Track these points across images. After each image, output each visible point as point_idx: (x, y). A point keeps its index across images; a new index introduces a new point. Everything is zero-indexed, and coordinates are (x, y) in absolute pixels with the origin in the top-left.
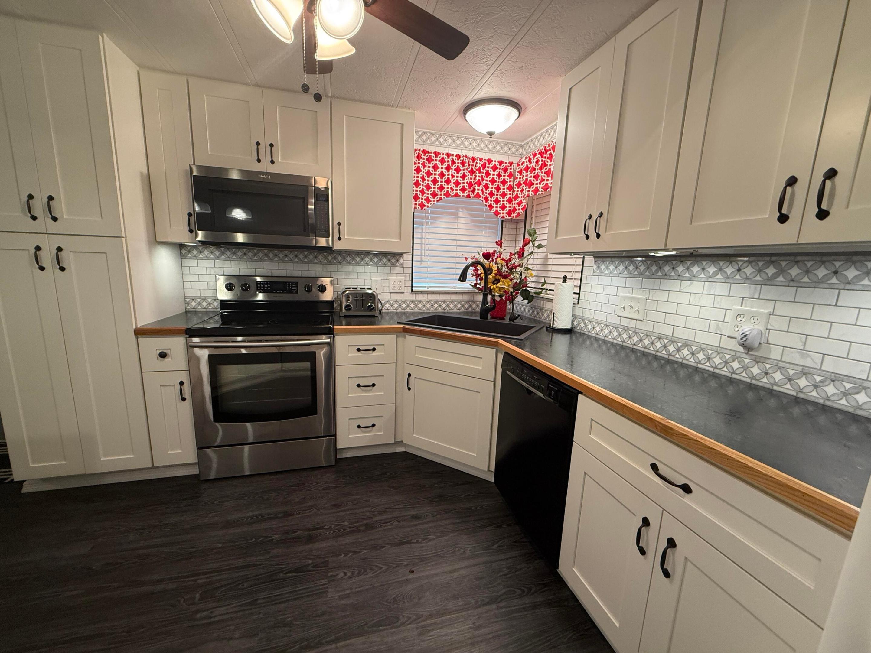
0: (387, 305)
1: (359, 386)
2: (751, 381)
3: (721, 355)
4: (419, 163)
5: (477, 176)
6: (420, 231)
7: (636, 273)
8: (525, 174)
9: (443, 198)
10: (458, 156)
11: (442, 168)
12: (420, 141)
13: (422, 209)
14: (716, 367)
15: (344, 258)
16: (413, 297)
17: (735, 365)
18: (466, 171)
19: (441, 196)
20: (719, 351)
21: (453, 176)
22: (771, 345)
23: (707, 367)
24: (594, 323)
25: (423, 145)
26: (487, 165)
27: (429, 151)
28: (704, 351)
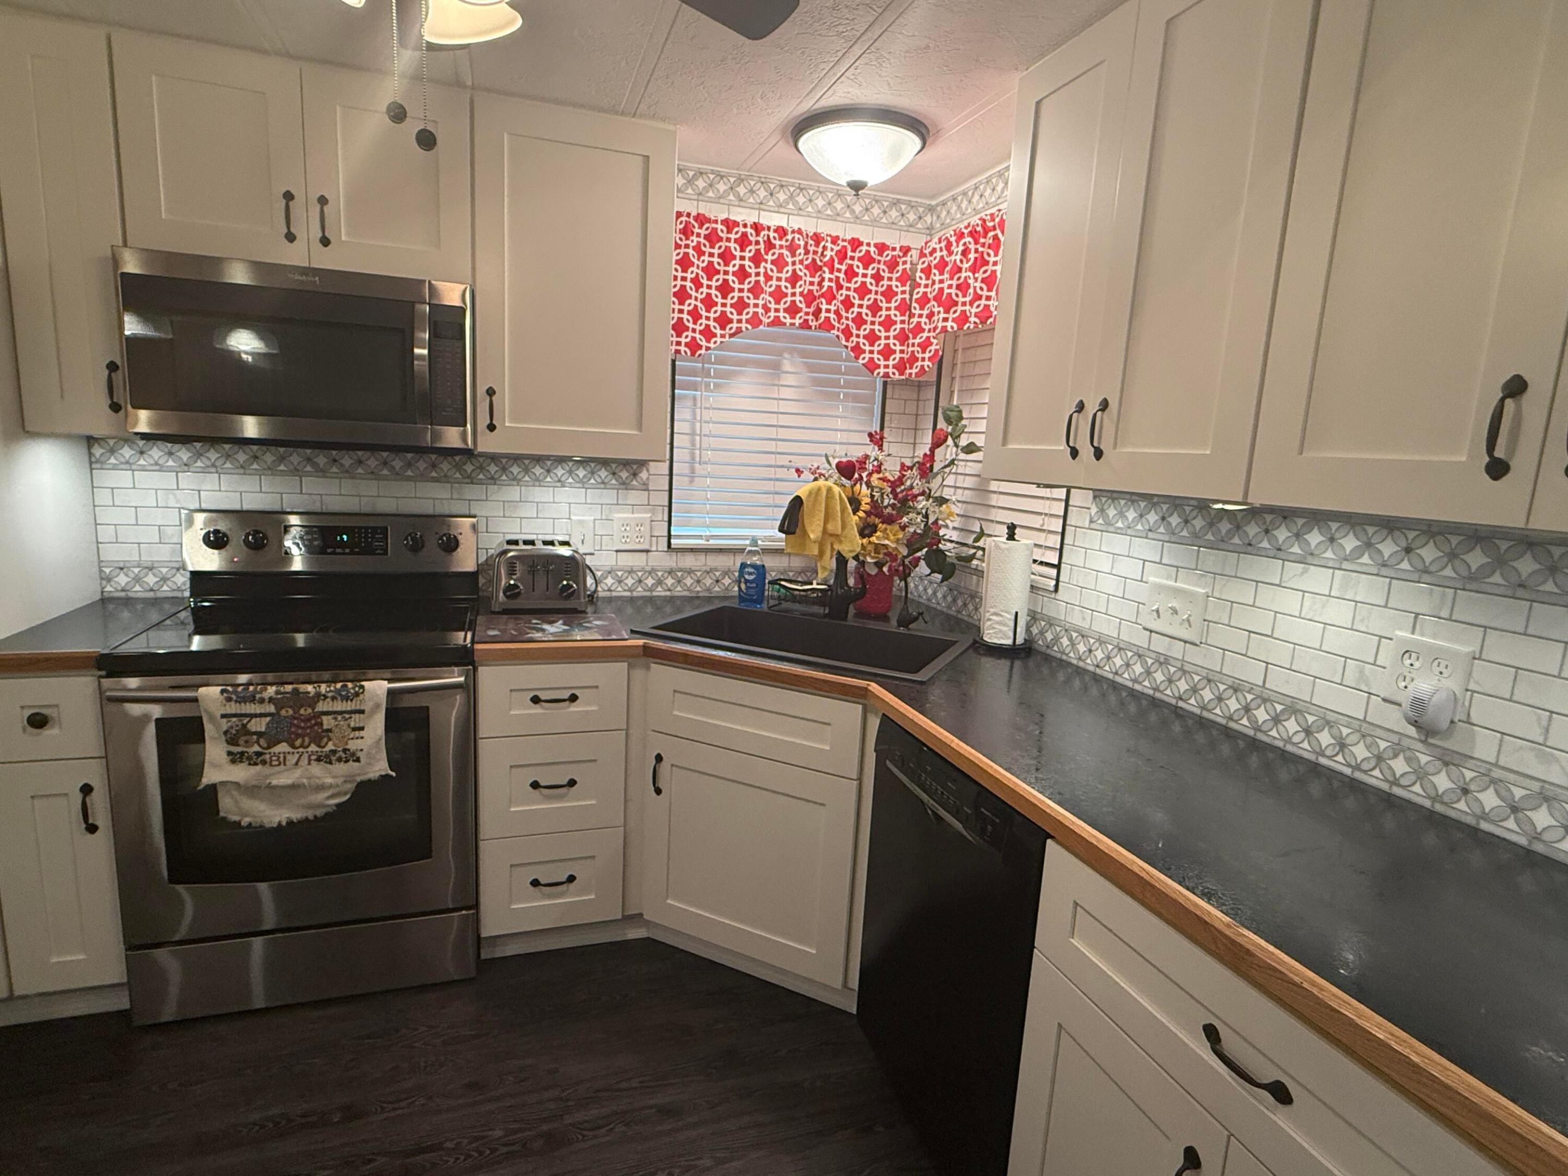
0: (609, 581)
1: (535, 785)
2: (1433, 806)
3: (1369, 740)
4: (687, 246)
5: (826, 280)
6: (689, 403)
7: (1185, 533)
8: (937, 278)
9: (744, 329)
10: (782, 232)
11: (742, 258)
12: (690, 191)
13: (693, 354)
14: (1357, 768)
15: (504, 469)
16: (670, 561)
17: (1399, 766)
18: (801, 266)
19: (739, 325)
20: (1365, 729)
21: (768, 278)
22: (1475, 728)
23: (1339, 764)
24: (1092, 641)
25: (698, 200)
26: (850, 254)
27: (713, 218)
28: (1332, 727)
